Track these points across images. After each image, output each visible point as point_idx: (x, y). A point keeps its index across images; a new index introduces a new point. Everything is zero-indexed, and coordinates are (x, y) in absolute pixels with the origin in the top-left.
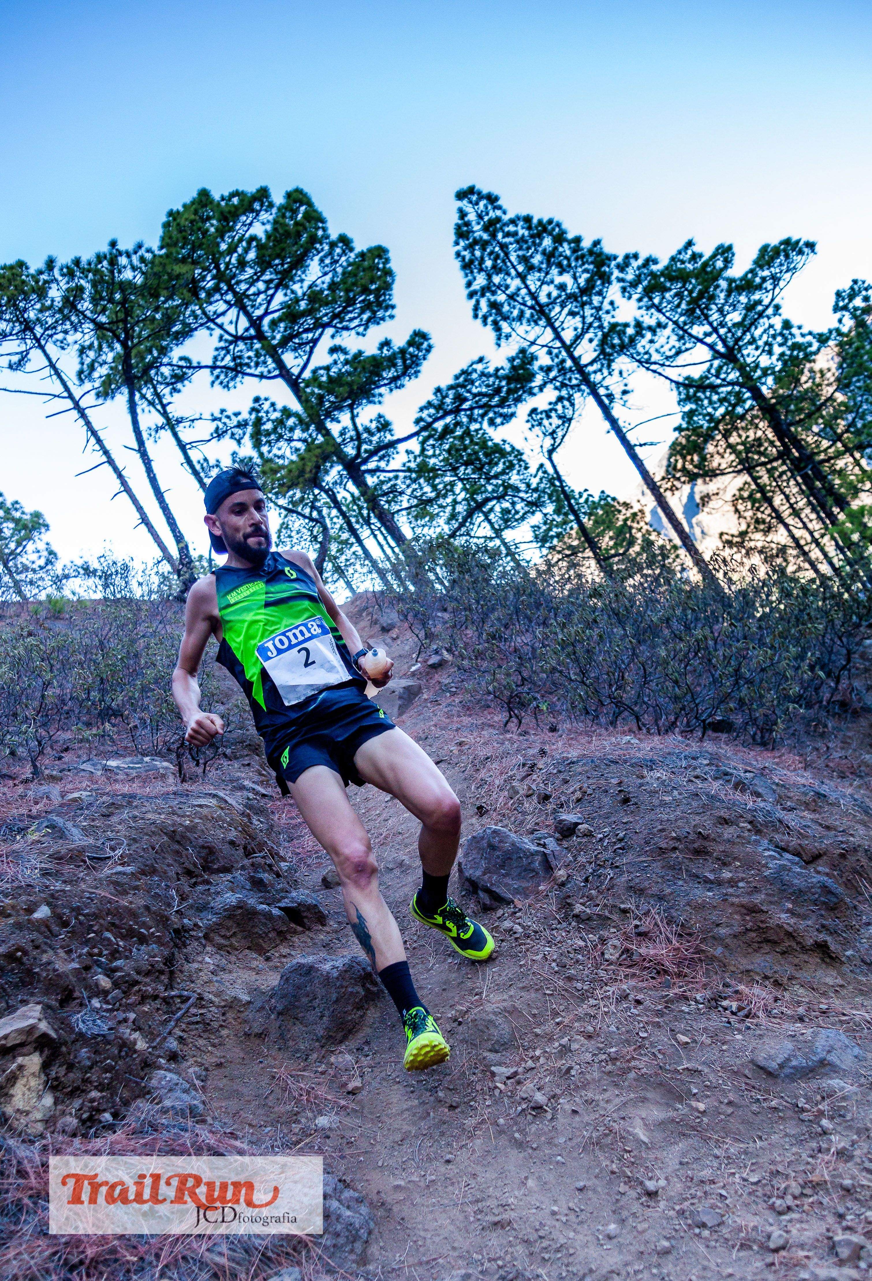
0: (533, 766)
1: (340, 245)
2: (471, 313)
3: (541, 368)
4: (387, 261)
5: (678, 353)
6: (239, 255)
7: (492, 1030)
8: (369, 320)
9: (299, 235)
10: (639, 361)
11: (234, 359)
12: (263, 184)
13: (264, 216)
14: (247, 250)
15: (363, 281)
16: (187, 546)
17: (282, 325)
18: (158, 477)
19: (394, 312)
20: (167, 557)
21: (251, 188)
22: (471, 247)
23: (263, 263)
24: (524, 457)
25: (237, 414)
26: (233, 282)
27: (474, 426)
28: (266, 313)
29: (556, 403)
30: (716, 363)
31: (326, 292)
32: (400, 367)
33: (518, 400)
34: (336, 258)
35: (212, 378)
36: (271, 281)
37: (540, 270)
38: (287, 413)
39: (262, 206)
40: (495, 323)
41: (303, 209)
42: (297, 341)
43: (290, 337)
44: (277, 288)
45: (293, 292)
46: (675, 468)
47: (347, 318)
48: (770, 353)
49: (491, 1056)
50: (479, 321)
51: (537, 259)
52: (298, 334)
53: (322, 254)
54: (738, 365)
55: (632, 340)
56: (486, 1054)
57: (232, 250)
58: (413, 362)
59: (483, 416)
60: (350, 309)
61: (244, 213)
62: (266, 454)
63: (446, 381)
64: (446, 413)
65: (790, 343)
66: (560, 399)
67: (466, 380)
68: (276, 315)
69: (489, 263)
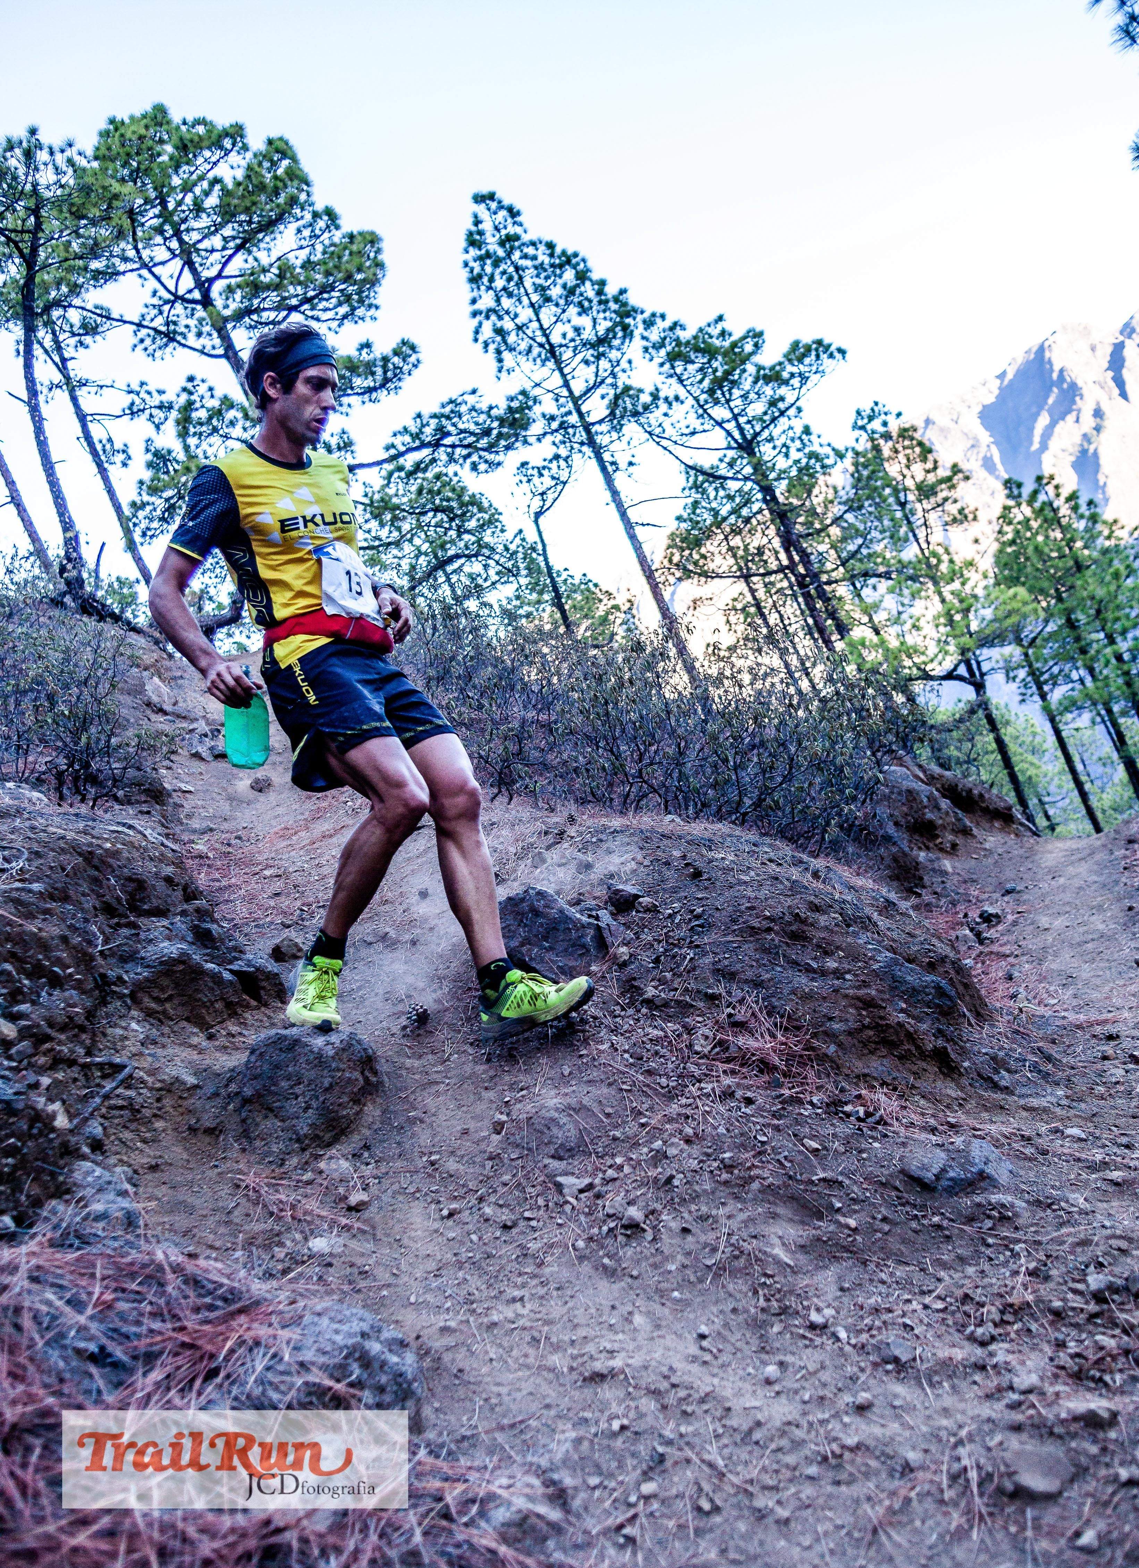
0: (562, 833)
1: (326, 218)
2: (471, 336)
3: (544, 416)
4: (378, 251)
5: (693, 433)
6: (196, 198)
7: (555, 1130)
8: (345, 317)
9: (277, 194)
10: (650, 433)
11: (167, 324)
12: (240, 121)
13: (234, 158)
14: (207, 194)
15: (349, 267)
16: (76, 537)
17: (238, 295)
18: (50, 442)
19: (377, 314)
20: (39, 552)
21: (222, 121)
22: (481, 259)
23: (227, 213)
24: (501, 518)
25: (161, 392)
26: (183, 227)
27: (452, 469)
28: (219, 276)
29: (551, 461)
30: (731, 454)
31: (298, 270)
32: (379, 377)
33: (508, 448)
34: (318, 232)
35: (135, 341)
36: (234, 238)
37: (557, 305)
38: (228, 403)
39: (234, 145)
40: (499, 352)
41: (285, 163)
42: (255, 317)
43: (249, 312)
44: (238, 248)
45: (256, 259)
46: (670, 561)
47: (321, 306)
48: (787, 455)
49: (555, 1164)
50: (480, 345)
51: (556, 292)
52: (258, 310)
53: (301, 223)
54: (755, 460)
55: (646, 408)
56: (547, 1161)
57: (187, 188)
58: (395, 375)
59: (466, 457)
60: (325, 296)
61: (209, 148)
62: (193, 448)
63: (432, 407)
64: (423, 445)
65: (807, 450)
66: (557, 457)
67: (452, 411)
68: (233, 281)
69: (499, 283)
